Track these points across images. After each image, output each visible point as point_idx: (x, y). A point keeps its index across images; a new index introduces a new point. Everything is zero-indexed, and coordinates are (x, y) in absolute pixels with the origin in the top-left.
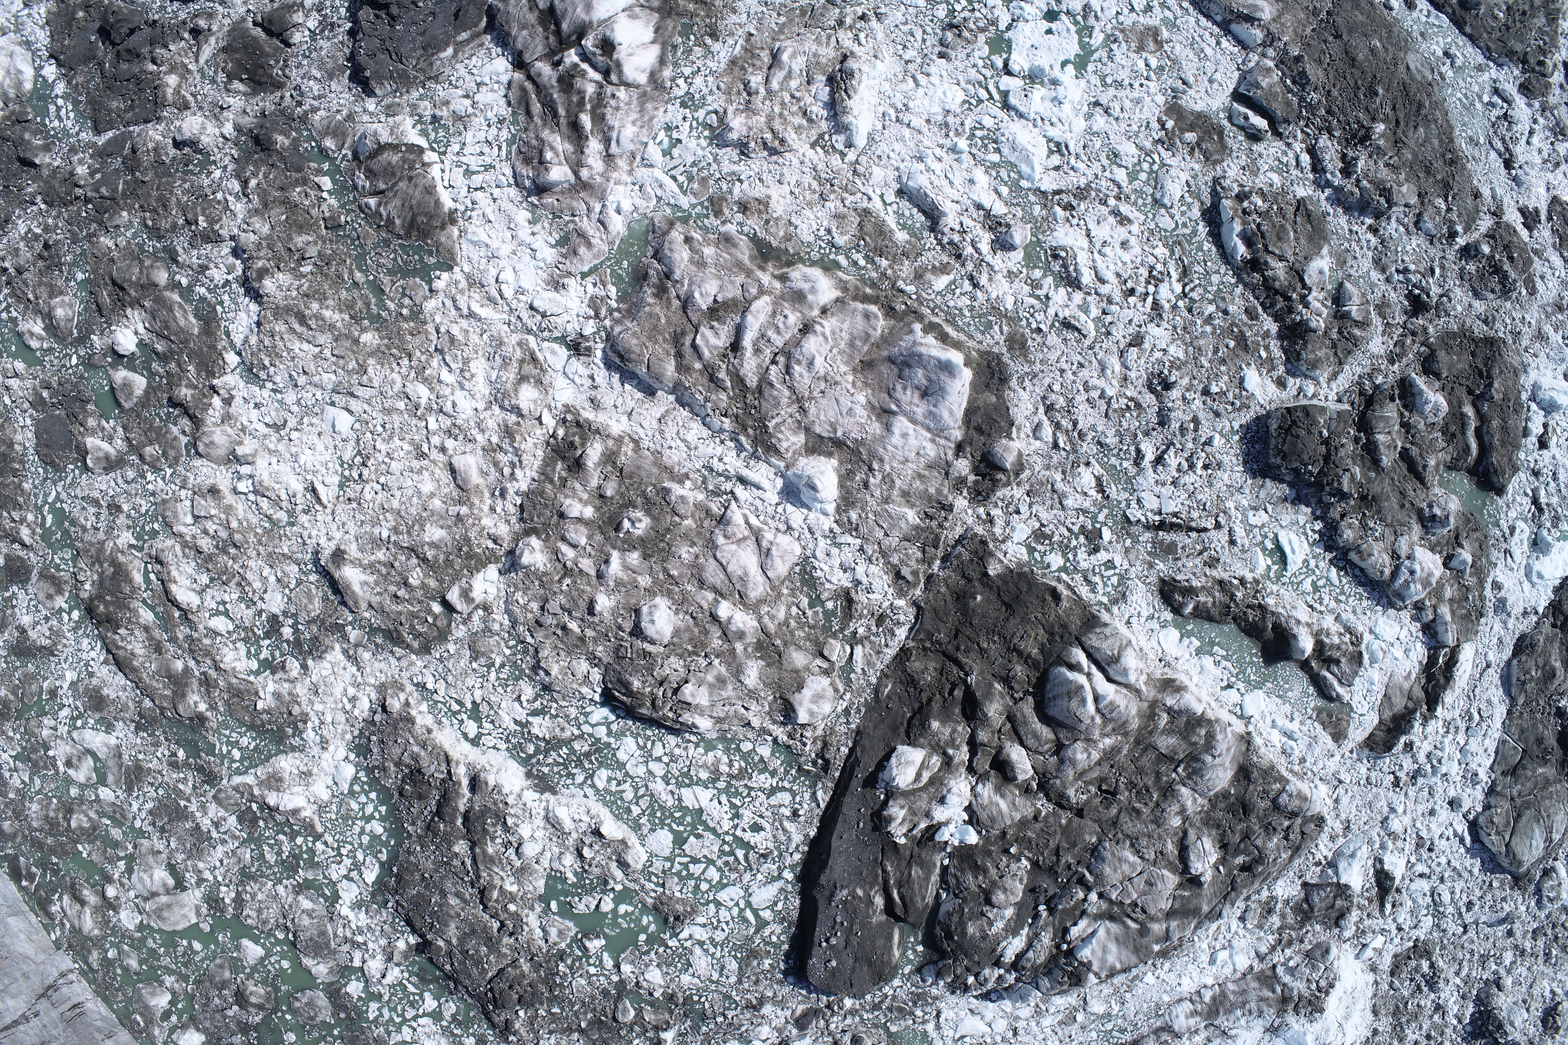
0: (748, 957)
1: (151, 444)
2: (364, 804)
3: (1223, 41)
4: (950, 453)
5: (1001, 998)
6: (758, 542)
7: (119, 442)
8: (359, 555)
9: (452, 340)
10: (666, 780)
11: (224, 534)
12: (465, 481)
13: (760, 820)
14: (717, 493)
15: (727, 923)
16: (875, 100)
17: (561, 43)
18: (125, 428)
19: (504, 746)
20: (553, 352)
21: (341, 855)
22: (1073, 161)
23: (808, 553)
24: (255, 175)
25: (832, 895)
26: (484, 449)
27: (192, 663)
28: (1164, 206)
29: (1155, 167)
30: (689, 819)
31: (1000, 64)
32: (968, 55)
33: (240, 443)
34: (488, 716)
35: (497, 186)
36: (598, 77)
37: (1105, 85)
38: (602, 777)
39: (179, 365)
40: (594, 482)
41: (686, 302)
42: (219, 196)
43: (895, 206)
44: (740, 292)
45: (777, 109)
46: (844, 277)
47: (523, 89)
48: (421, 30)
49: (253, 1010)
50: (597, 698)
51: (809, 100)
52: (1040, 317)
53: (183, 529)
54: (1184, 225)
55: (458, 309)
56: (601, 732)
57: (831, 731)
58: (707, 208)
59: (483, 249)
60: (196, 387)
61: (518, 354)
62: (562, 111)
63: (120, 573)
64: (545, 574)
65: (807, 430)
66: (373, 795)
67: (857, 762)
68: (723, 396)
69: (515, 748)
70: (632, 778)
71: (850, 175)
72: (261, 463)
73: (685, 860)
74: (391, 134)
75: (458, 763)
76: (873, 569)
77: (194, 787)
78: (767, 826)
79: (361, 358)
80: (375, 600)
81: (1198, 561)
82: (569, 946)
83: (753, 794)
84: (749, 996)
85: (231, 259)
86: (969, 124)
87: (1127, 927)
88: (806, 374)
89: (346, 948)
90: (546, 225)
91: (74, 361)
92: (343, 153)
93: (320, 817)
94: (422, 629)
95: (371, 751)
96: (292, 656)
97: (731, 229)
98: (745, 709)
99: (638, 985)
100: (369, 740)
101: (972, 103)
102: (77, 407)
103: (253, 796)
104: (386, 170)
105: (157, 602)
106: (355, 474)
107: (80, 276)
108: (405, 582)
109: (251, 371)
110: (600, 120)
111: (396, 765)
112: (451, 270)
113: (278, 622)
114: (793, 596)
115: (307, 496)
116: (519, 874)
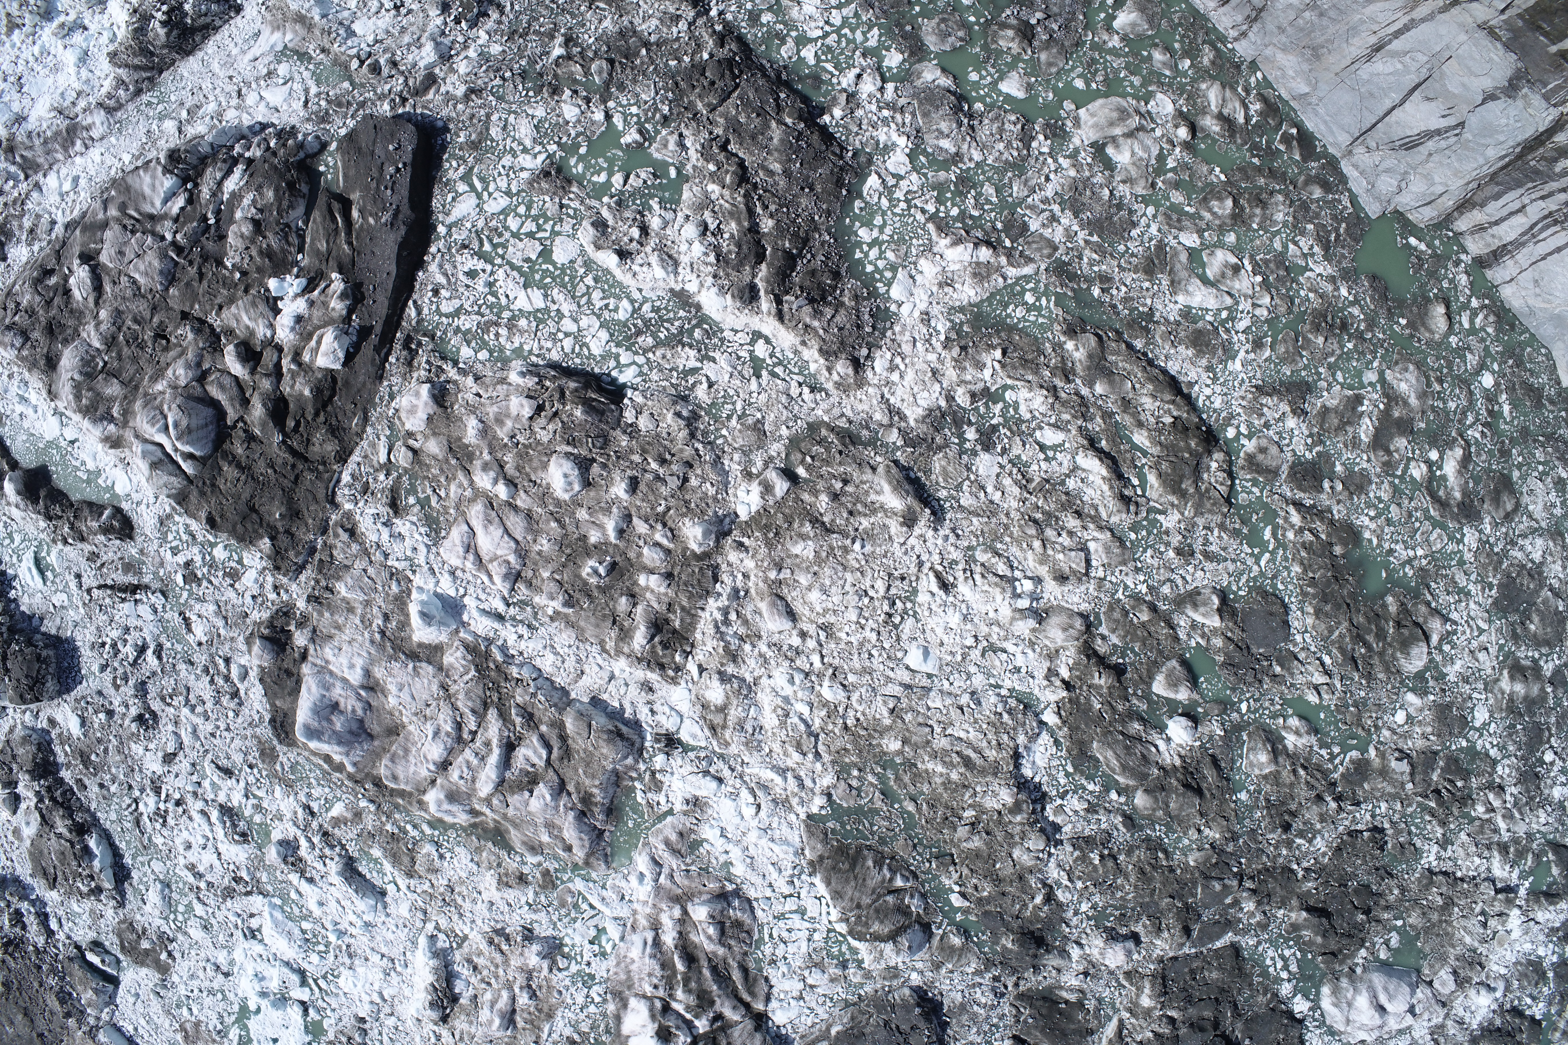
0: (480, 142)
1: (1143, 625)
2: (880, 258)
3: (132, 1031)
4: (312, 651)
5: (250, 128)
6: (479, 559)
7: (1182, 623)
8: (887, 521)
9: (799, 747)
10: (560, 314)
11: (1050, 533)
12: (773, 605)
13: (469, 282)
14: (522, 604)
15: (500, 174)
16: (416, 979)
17: (714, 1039)
18: (1177, 639)
19: (725, 334)
20: (694, 737)
21: (907, 201)
22: (239, 922)
23: (434, 549)
24: (1037, 908)
25: (395, 215)
26: (760, 637)
27: (1085, 391)
28: (161, 882)
29: (172, 917)
31: (312, 1012)
32: (340, 1019)
33: (1033, 630)
34: (744, 363)
35: (769, 899)
36: (675, 1005)
37: (222, 992)
39: (1112, 707)
40: (639, 609)
41: (560, 789)
42: (1079, 885)
43: (386, 881)
44: (509, 800)
45: (501, 972)
46: (423, 814)
47: (752, 994)
49: (1012, 21)
50: (629, 393)
51: (473, 980)
52: (251, 779)
53: (1097, 534)
54: (143, 864)
55: (798, 778)
56: (625, 357)
57: (406, 377)
58: (557, 879)
59: (777, 835)
60: (1090, 688)
61: (727, 734)
62: (706, 972)
63: (1173, 484)
64: (684, 515)
65: (440, 668)
66: (869, 268)
67: (377, 349)
68: (519, 699)
69: (714, 333)
70: (594, 313)
71: (429, 910)
72: (1005, 612)
74: (881, 952)
75: (769, 313)
76: (374, 538)
77: (1080, 258)
78: (461, 276)
79: (899, 725)
80: (868, 475)
81: (105, 558)
82: (657, 132)
83: (476, 308)
84: (480, 102)
85: (1059, 820)
86: (331, 957)
87: (137, 210)
88: (442, 722)
89: (902, 101)
90: (714, 861)
91: (1244, 707)
92: (941, 932)
93: (930, 240)
94: (817, 449)
95: (872, 316)
96: (964, 409)
97: (532, 859)
98: (478, 395)
99: (588, 100)
100: (874, 327)
101: (331, 975)
102: (1237, 658)
103: (1009, 255)
104: (886, 916)
105: (1128, 455)
106: (899, 604)
107: (1243, 796)
108: (835, 497)
109: (1025, 707)
110: (666, 965)
111: (842, 304)
112: (810, 816)
113: (982, 444)
114: (445, 508)
115: (951, 579)
116: (706, 203)
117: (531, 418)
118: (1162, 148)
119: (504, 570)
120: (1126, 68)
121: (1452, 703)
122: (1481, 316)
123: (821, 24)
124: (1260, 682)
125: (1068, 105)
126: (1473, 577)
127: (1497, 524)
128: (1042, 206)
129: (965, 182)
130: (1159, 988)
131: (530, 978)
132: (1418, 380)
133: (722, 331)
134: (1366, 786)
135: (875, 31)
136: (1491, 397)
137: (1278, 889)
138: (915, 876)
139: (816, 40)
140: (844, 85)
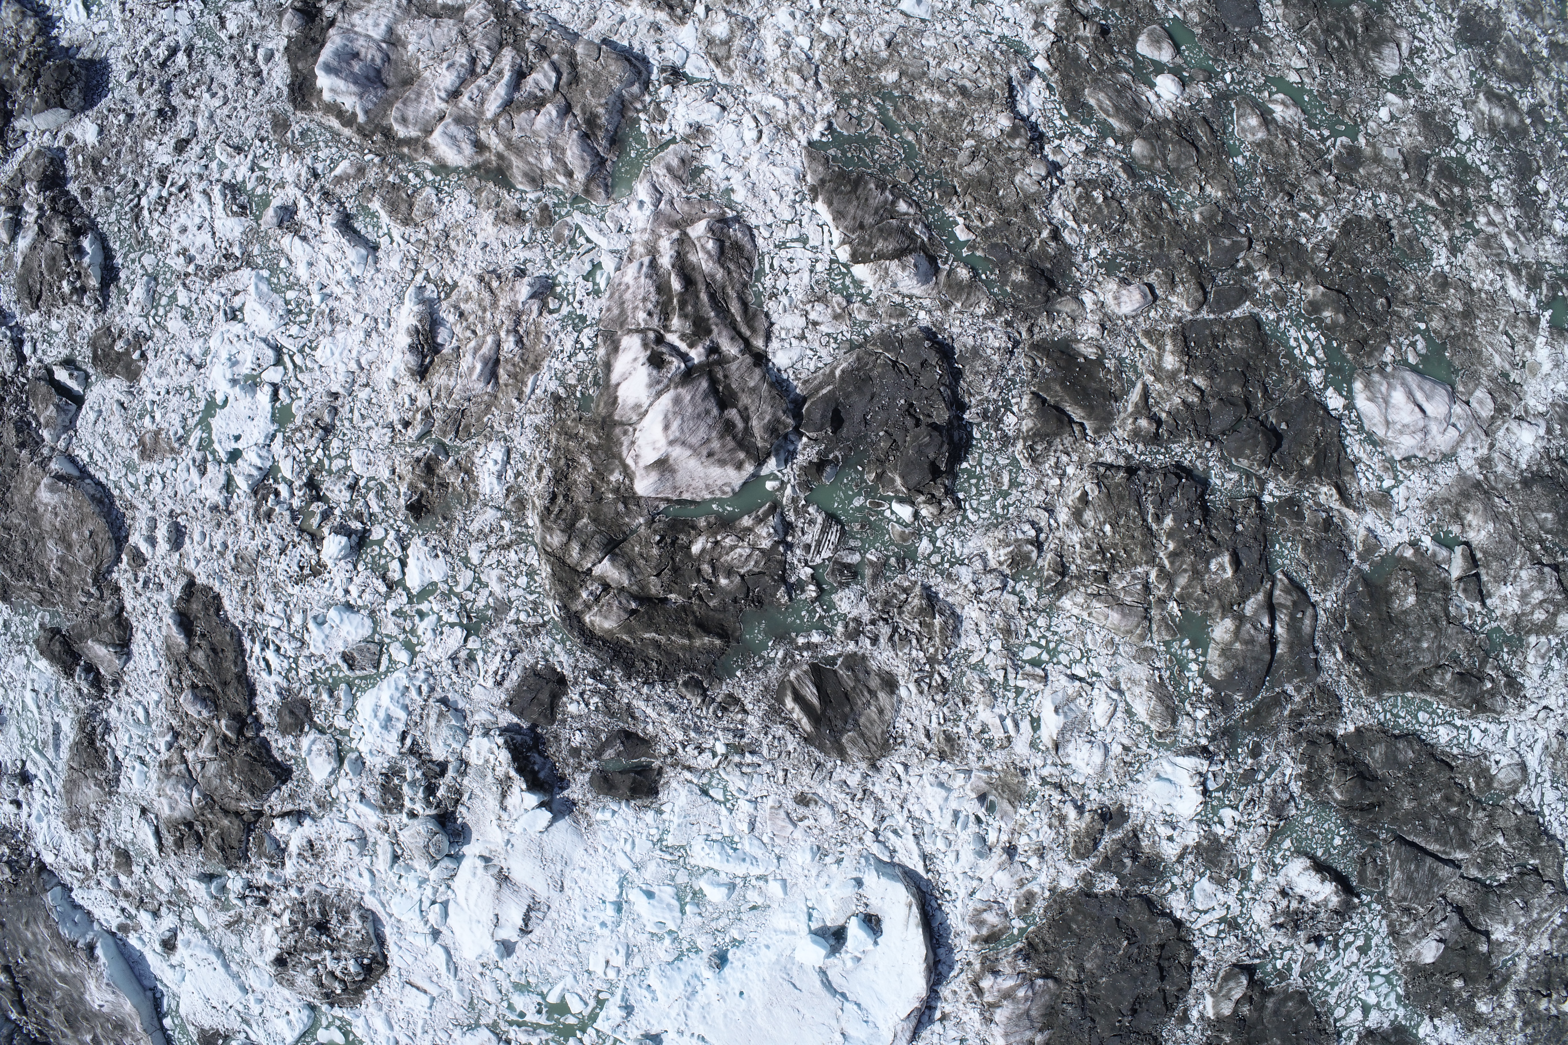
3: (87, 459)
4: (340, 19)
9: (799, 71)
16: (397, 339)
17: (710, 370)
18: (1154, 9)
20: (699, 69)
22: (223, 304)
24: (1044, 243)
28: (148, 276)
29: (153, 312)
31: (282, 393)
32: (311, 399)
35: (770, 226)
36: (669, 337)
37: (191, 389)
39: (1101, 61)
41: (566, 110)
42: (1086, 228)
43: (380, 233)
44: (515, 121)
45: (488, 315)
46: (427, 160)
47: (754, 330)
48: (876, 400)
51: (458, 329)
52: (260, 152)
54: (133, 261)
55: (799, 104)
58: (555, 213)
59: (778, 162)
60: (1077, 39)
61: (731, 63)
62: (704, 297)
65: (461, 20)
68: (533, 36)
71: (421, 259)
74: (887, 269)
79: (896, 58)
85: (1058, 159)
86: (311, 325)
88: (457, 58)
90: (715, 188)
91: (1228, 77)
92: (947, 267)
97: (532, 196)
101: (308, 348)
102: (1215, 32)
104: (890, 234)
107: (1240, 160)
109: (1016, 51)
110: (662, 288)
112: (810, 143)
121: (1434, 112)
124: (1241, 58)
130: (1180, 343)
131: (517, 323)
134: (1361, 170)
137: (1290, 259)
138: (917, 204)
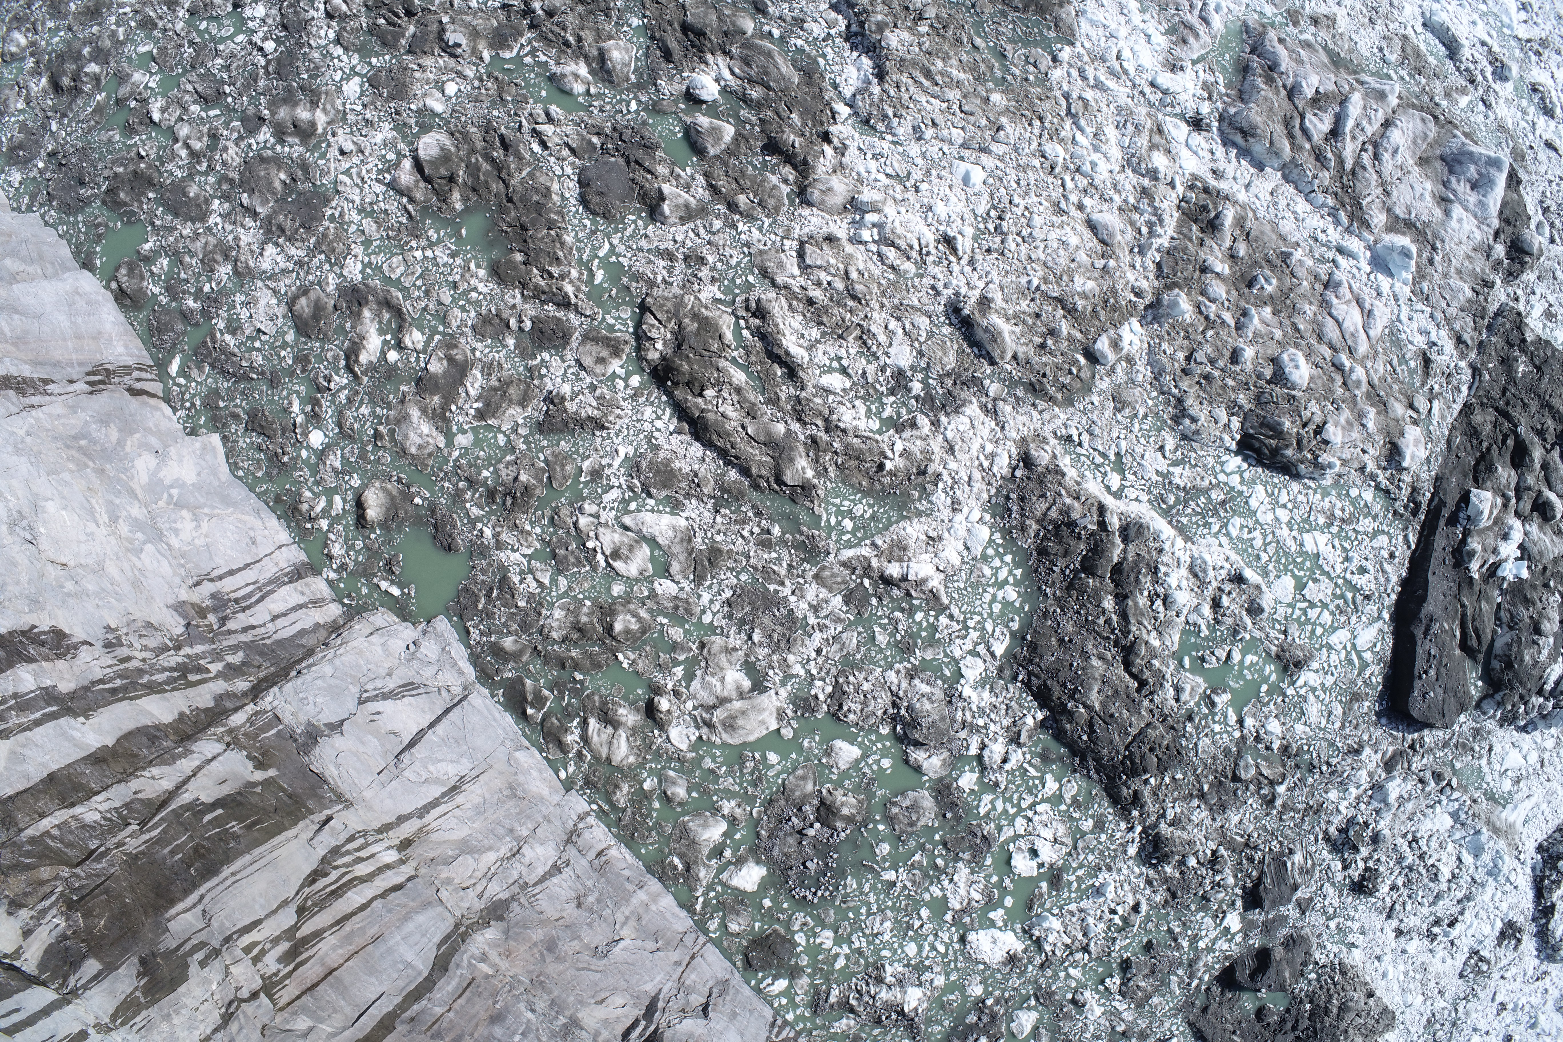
0: (1351, 701)
1: (743, 192)
2: (997, 569)
4: (1491, 238)
6: (1360, 304)
7: (700, 191)
8: (1004, 305)
9: (1085, 106)
11: (840, 285)
12: (1111, 235)
13: (1365, 563)
14: (1322, 260)
18: (707, 176)
20: (1176, 126)
21: (966, 628)
23: (1394, 318)
25: (1427, 629)
26: (1120, 209)
27: (796, 426)
30: (1308, 564)
33: (859, 193)
38: (1235, 525)
39: (777, 114)
40: (1228, 243)
41: (1292, 92)
43: (1423, 36)
44: (1335, 87)
49: (840, 825)
50: (1234, 446)
52: (1531, 137)
53: (791, 282)
55: (1085, 79)
56: (1235, 480)
57: (1418, 478)
58: (1286, 18)
59: (1101, 30)
60: (801, 135)
61: (1148, 124)
63: (707, 328)
64: (1190, 325)
65: (1389, 211)
66: (1008, 558)
67: (1442, 504)
68: (1327, 174)
69: (1156, 499)
71: (1388, 6)
72: (890, 211)
73: (1306, 604)
75: (1111, 514)
76: (1442, 334)
77: (790, 567)
78: (1371, 569)
79: (992, 115)
80: (1021, 350)
82: (1198, 704)
84: (1350, 742)
85: (833, 15)
88: (1390, 162)
89: (963, 734)
90: (1155, 15)
91: (634, 106)
93: (946, 587)
94: (1067, 380)
95: (1010, 510)
96: (922, 412)
97: (1308, 37)
98: (1364, 451)
99: (1258, 739)
100: (1008, 498)
102: (640, 154)
103: (867, 569)
105: (753, 359)
106: (991, 227)
107: (635, 22)
108: (1052, 332)
109: (867, 122)
111: (1038, 522)
113: (905, 377)
114: (1386, 354)
115: (940, 247)
116: (1160, 628)
117: (1325, 423)
118: (687, 688)
119: (1341, 290)
120: (718, 777)
121: (387, 101)
122: (318, 509)
123: (1036, 818)
124: (614, 129)
125: (787, 733)
126: (353, 228)
127: (319, 284)
128: (827, 622)
129: (905, 648)
132: (406, 436)
133: (1149, 501)
134: (495, 24)
135: (982, 811)
136: (315, 418)
139: (1043, 801)
140: (1020, 751)
